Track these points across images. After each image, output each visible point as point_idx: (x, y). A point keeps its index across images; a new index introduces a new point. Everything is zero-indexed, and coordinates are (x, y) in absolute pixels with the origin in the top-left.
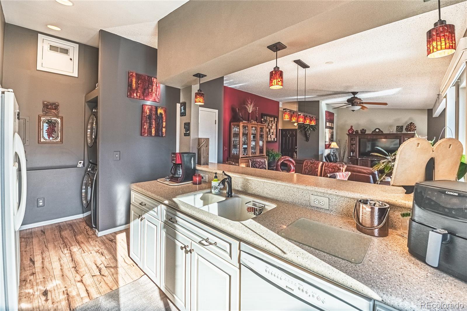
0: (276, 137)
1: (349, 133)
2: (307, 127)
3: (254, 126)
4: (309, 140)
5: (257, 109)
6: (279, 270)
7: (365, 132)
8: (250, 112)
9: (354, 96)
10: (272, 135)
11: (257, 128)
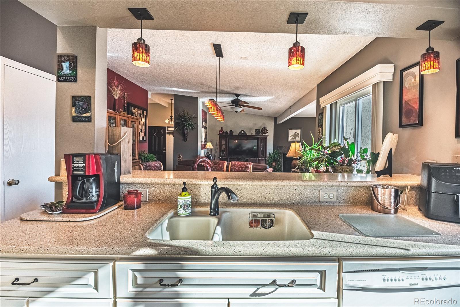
0: (145, 135)
1: (220, 133)
2: (186, 125)
3: (123, 118)
4: (187, 140)
5: (126, 95)
6: (399, 272)
7: (233, 133)
8: (117, 98)
9: (237, 98)
10: (140, 133)
11: (128, 121)
